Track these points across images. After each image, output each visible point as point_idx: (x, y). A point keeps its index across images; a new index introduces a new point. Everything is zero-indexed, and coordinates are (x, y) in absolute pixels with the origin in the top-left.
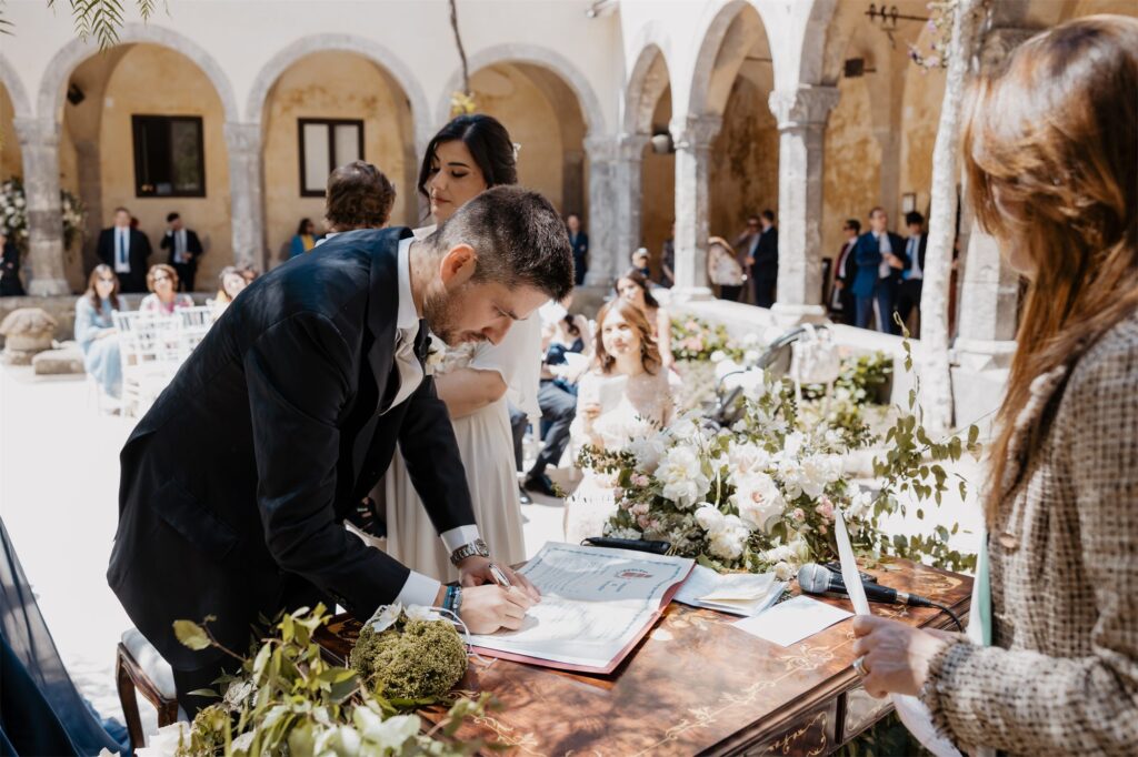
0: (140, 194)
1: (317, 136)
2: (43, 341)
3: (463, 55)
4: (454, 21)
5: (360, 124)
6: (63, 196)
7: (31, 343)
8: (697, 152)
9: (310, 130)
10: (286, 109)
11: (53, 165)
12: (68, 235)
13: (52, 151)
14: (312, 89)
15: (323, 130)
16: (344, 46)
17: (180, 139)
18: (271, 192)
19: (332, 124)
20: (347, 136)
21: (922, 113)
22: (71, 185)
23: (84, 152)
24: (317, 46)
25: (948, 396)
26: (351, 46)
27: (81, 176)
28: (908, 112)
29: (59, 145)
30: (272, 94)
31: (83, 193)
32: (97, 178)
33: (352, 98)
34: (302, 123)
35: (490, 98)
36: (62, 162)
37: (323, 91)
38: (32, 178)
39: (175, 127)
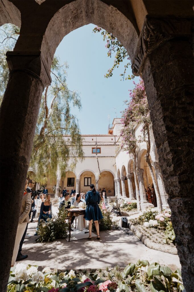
0: (68, 186)
1: (86, 179)
2: (55, 203)
3: (100, 171)
4: (99, 168)
5: (91, 178)
6: (60, 187)
7: (54, 203)
8: (123, 180)
9: (85, 179)
10: (83, 177)
11: (59, 184)
12: (60, 191)
13: (59, 182)
14: (86, 174)
15: (87, 179)
16: (88, 170)
17: (72, 181)
18: (81, 186)
19: (88, 178)
20: (89, 179)
21: (149, 175)
22: (61, 186)
23: (62, 182)
24: (85, 171)
25: (140, 207)
26: (89, 171)
27: (62, 184)
28: (148, 175)
29: (60, 182)
30: (81, 175)
31: (62, 186)
32: (63, 184)
33: (90, 175)
34: (85, 178)
35: (105, 174)
36: (60, 183)
37: (87, 174)
38: (57, 185)
39: (72, 179)
